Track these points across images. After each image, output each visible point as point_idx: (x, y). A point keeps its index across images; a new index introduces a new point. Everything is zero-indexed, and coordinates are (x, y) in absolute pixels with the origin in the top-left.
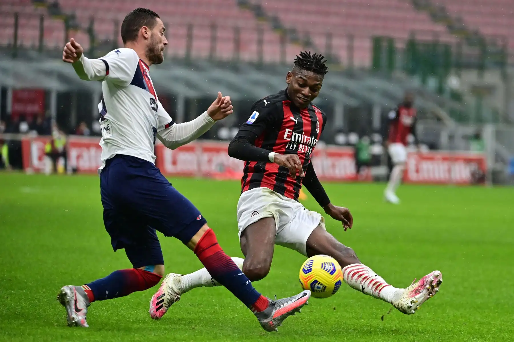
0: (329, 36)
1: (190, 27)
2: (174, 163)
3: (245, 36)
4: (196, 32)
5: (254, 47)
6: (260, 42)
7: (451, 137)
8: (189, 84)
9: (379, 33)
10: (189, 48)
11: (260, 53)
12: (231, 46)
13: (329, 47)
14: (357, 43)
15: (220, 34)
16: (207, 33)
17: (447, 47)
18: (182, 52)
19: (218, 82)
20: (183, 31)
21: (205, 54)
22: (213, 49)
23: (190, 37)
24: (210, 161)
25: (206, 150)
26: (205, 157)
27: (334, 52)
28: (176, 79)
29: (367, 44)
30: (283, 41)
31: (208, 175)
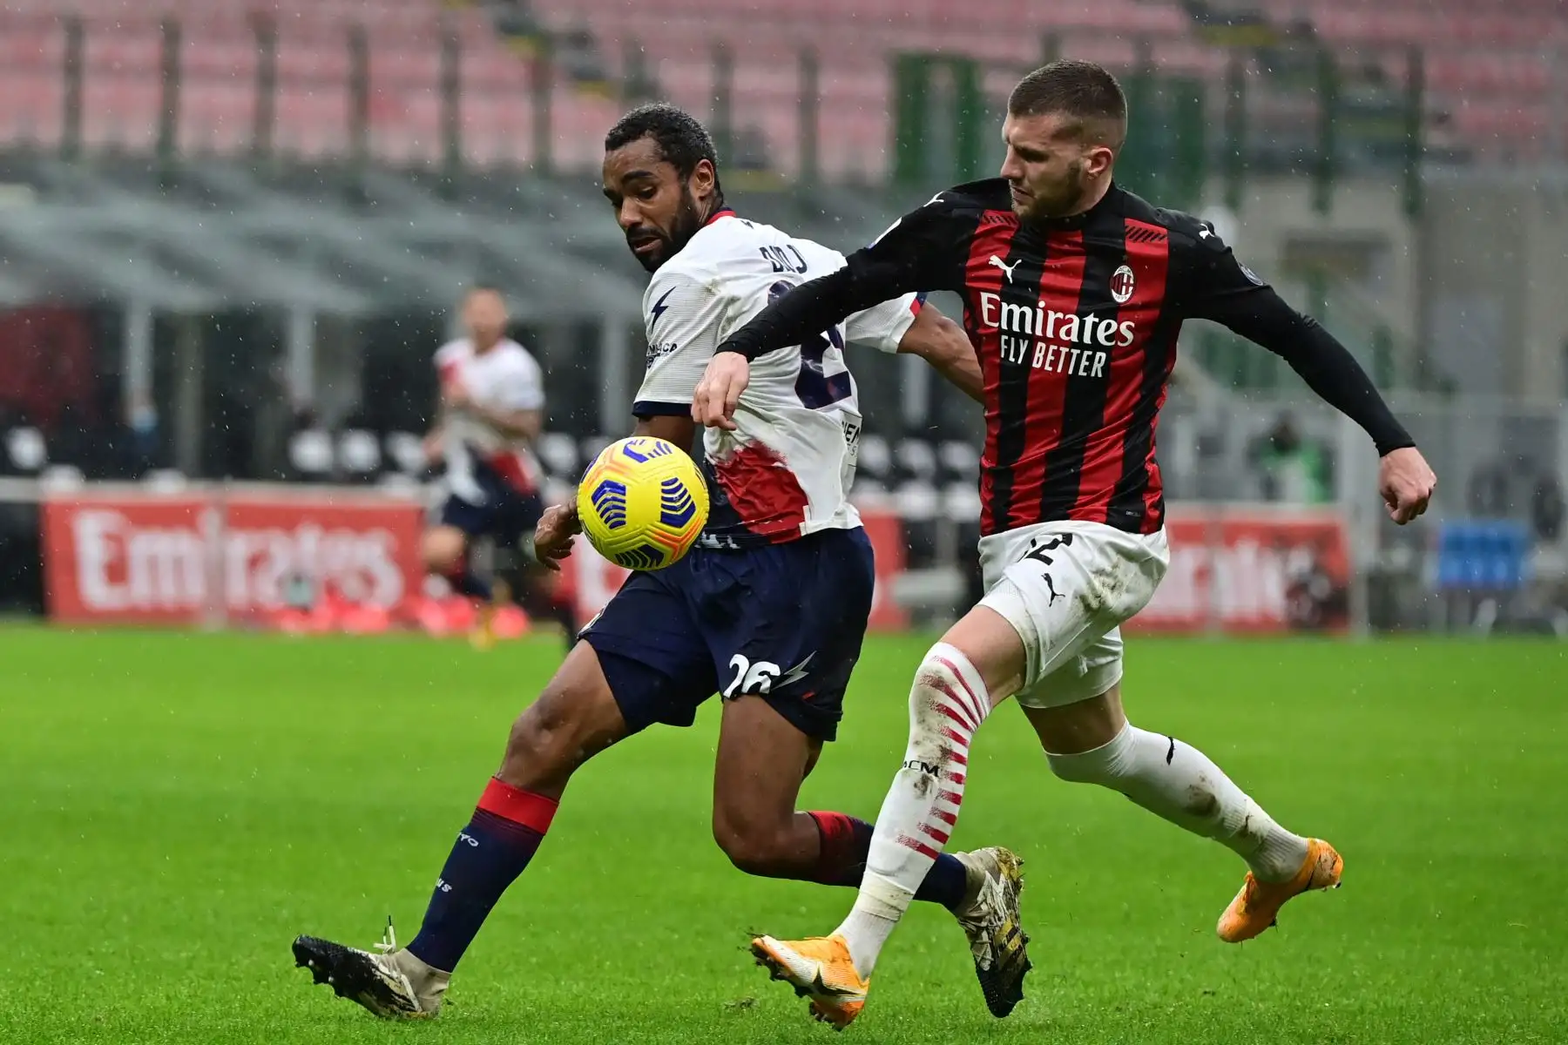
0: (723, 58)
1: (172, 34)
2: (117, 572)
3: (388, 63)
4: (192, 52)
5: (427, 106)
6: (450, 86)
7: (1209, 447)
8: (169, 259)
9: (917, 41)
10: (168, 116)
11: (451, 129)
12: (336, 103)
13: (722, 98)
14: (830, 83)
15: (287, 56)
16: (241, 54)
17: (1189, 91)
18: (140, 135)
19: (283, 247)
20: (144, 50)
21: (230, 138)
22: (263, 118)
23: (170, 72)
24: (255, 562)
25: (242, 518)
26: (240, 546)
27: (740, 120)
28: (118, 239)
29: (877, 85)
30: (539, 81)
31: (254, 617)
